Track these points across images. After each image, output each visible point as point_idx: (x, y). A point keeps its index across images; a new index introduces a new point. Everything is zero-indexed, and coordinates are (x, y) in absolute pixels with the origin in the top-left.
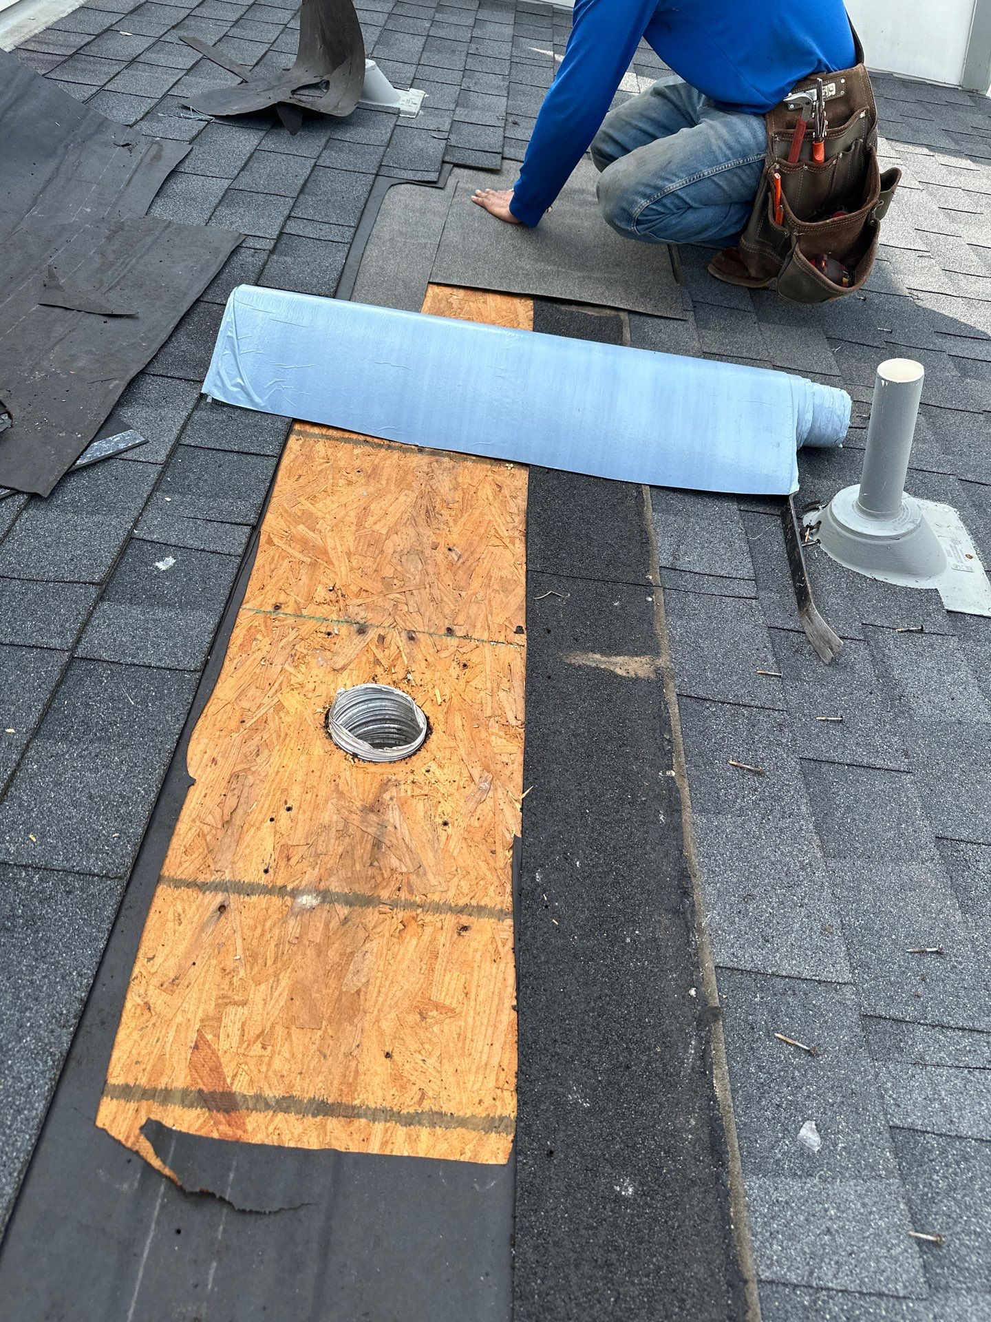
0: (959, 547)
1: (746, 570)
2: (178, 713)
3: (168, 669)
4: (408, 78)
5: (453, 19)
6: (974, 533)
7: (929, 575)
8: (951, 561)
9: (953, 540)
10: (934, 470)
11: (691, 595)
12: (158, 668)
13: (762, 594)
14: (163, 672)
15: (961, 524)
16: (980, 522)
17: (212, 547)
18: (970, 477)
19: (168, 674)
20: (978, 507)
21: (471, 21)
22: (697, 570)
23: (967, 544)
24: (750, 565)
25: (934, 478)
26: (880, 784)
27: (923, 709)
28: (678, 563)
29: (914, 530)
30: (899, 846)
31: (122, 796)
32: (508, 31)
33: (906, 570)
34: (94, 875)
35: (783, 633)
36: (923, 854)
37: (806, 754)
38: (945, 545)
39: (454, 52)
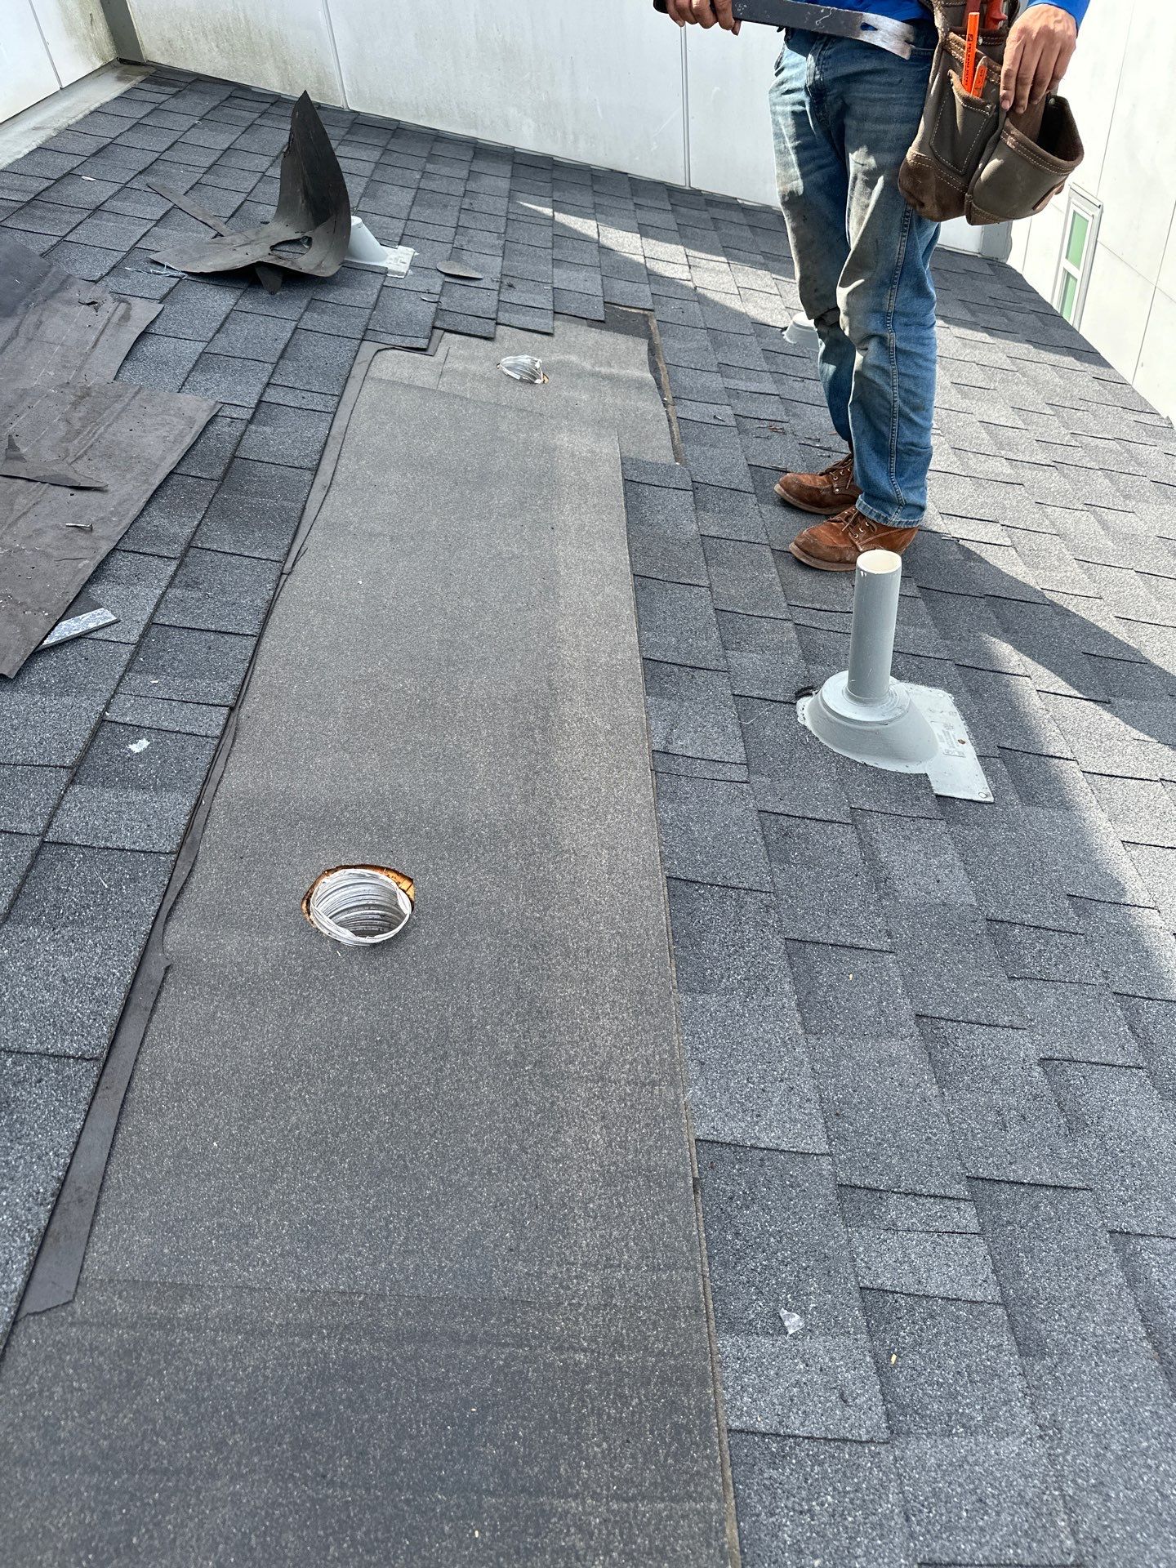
0: (951, 732)
1: (738, 754)
2: (153, 895)
3: (144, 852)
4: (397, 235)
5: (445, 171)
6: (967, 719)
7: (919, 760)
8: (943, 746)
9: (945, 726)
10: (931, 655)
11: (683, 779)
12: (132, 851)
13: (754, 778)
14: (137, 855)
15: (955, 709)
16: (974, 707)
17: (188, 729)
18: (967, 662)
19: (142, 857)
20: (975, 692)
21: (465, 173)
22: (690, 754)
23: (960, 729)
24: (742, 749)
25: (931, 664)
26: (863, 963)
27: (908, 890)
28: (670, 747)
29: (902, 715)
30: (880, 1023)
31: (96, 978)
32: (504, 184)
33: (896, 755)
34: (69, 1057)
35: (773, 817)
36: (903, 1031)
37: (791, 935)
38: (937, 730)
39: (446, 206)
